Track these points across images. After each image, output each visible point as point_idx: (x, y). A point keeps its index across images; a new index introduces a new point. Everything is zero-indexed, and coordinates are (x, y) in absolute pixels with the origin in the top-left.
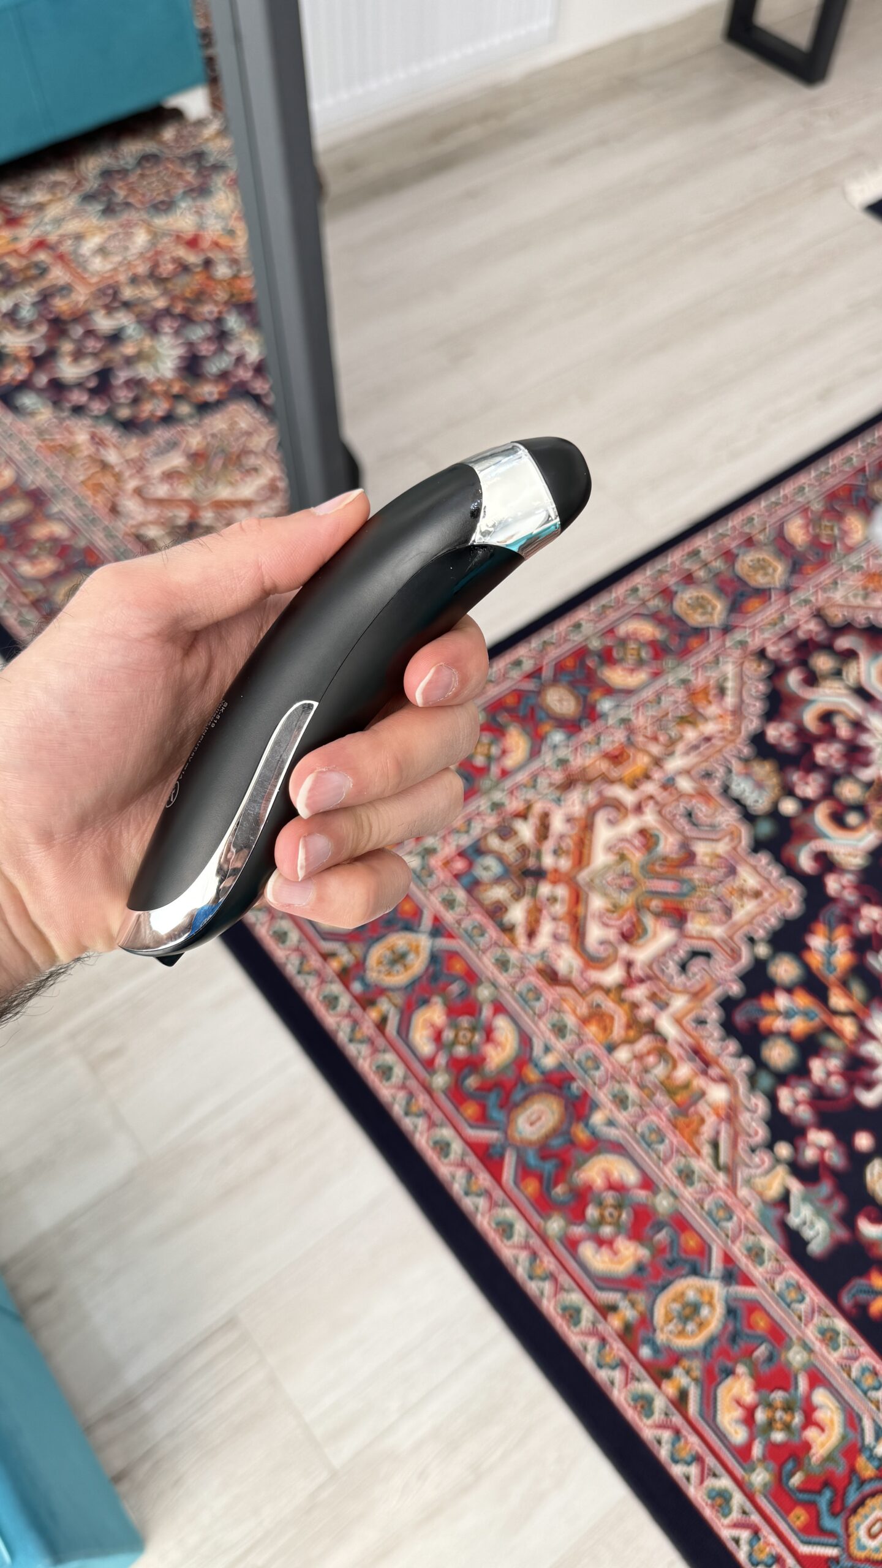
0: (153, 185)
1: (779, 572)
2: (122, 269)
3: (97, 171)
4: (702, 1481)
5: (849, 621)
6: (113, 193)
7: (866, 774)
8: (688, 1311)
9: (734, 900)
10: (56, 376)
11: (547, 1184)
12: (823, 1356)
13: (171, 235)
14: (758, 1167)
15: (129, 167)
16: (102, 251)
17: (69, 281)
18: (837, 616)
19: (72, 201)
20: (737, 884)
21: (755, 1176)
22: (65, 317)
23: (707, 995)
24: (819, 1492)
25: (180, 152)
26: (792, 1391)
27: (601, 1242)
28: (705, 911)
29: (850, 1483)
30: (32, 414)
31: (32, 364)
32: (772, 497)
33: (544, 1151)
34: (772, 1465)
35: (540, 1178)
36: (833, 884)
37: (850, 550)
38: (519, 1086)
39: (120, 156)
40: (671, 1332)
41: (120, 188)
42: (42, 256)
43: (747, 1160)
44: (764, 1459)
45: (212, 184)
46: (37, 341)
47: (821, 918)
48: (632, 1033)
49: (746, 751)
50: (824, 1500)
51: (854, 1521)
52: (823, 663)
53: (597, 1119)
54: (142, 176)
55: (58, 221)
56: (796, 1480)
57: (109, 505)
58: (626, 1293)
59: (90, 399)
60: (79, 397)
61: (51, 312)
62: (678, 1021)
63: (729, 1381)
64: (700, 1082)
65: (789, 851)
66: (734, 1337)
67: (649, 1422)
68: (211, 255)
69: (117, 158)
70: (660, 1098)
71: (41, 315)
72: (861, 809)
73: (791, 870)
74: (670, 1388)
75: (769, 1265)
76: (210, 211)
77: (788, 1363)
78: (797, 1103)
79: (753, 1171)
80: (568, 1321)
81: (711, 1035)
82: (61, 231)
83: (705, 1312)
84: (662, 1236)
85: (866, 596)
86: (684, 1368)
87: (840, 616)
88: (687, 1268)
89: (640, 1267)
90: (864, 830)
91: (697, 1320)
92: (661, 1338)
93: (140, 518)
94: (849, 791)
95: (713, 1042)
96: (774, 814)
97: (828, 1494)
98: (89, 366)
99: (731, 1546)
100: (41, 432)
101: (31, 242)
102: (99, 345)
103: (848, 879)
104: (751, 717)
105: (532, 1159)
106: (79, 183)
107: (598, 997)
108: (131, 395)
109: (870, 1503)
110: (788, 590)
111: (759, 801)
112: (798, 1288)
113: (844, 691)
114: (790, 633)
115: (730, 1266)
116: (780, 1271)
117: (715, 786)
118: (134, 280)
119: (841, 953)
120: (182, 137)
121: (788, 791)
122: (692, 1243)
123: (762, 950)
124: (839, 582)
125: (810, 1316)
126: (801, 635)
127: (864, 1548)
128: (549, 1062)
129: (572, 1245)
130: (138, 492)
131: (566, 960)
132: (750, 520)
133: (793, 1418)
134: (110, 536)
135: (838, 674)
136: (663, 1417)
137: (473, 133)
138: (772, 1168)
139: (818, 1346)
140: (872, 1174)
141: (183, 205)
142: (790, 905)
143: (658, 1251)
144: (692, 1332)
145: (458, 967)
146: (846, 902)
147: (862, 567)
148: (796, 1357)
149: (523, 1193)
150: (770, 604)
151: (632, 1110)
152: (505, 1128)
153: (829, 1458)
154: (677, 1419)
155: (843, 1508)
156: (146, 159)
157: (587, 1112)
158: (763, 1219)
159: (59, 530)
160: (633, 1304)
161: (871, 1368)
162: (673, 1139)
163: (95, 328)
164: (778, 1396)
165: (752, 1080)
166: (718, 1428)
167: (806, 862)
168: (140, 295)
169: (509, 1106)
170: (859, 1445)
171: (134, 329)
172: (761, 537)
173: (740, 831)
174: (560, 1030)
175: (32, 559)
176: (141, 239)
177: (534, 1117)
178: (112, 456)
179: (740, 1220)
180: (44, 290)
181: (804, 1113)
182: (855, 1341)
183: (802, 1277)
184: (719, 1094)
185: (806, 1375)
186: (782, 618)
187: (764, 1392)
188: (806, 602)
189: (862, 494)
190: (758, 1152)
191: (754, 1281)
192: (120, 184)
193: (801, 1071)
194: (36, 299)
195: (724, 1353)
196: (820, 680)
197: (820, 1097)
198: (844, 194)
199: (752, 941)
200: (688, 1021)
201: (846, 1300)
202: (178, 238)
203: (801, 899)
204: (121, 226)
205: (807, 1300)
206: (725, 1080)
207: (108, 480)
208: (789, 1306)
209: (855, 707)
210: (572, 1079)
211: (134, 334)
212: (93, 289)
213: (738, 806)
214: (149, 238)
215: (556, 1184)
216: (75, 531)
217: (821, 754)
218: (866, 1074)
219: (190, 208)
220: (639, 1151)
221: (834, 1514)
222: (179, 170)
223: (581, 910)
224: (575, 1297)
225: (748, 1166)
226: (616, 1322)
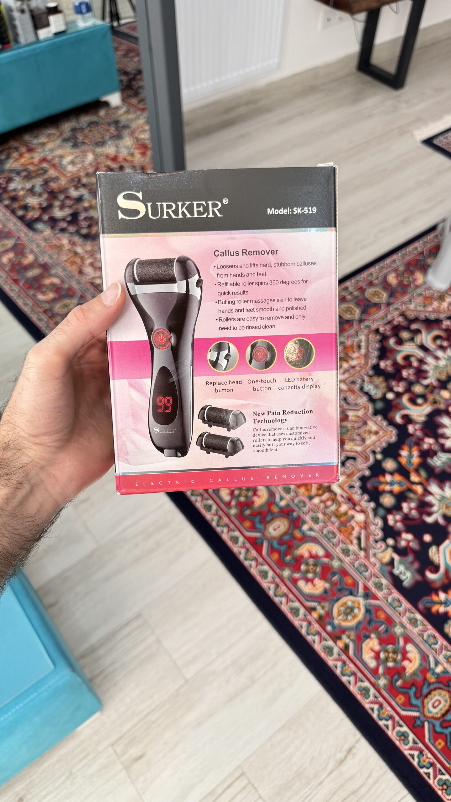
0: (96, 134)
1: (385, 296)
2: (82, 170)
3: (69, 129)
4: (356, 683)
5: (417, 317)
6: (77, 138)
7: (426, 382)
8: (348, 611)
9: (366, 436)
10: (52, 216)
11: (282, 555)
12: (411, 630)
13: (104, 156)
14: (379, 549)
15: (84, 127)
16: (72, 163)
17: (58, 175)
18: (411, 315)
19: (58, 142)
20: (368, 428)
21: (378, 553)
22: (55, 191)
23: (354, 475)
24: (410, 688)
25: (108, 121)
26: (397, 645)
27: (307, 580)
28: (353, 440)
29: (424, 684)
30: (42, 232)
31: (41, 211)
32: (381, 264)
33: (281, 540)
34: (388, 677)
35: (279, 552)
36: (411, 429)
37: (417, 287)
38: (270, 514)
39: (80, 122)
40: (341, 620)
41: (80, 136)
42: (45, 165)
43: (374, 545)
44: (384, 674)
45: (123, 134)
46: (43, 201)
47: (406, 443)
48: (320, 492)
49: (371, 372)
50: (412, 692)
51: (426, 701)
52: (405, 335)
53: (305, 528)
54: (90, 131)
55: (52, 150)
56: (399, 683)
57: (78, 270)
58: (319, 603)
59: (68, 225)
60: (64, 225)
61: (49, 189)
62: (340, 486)
63: (368, 641)
64: (351, 512)
65: (391, 414)
66: (370, 622)
67: (331, 658)
68: (122, 164)
69: (79, 123)
70: (333, 519)
71: (45, 190)
72: (424, 397)
73: (392, 422)
74: (340, 644)
75: (385, 591)
76: (122, 145)
77: (395, 633)
78: (396, 522)
79: (376, 551)
80: (294, 615)
81: (357, 492)
82: (53, 154)
83: (356, 611)
84: (336, 578)
85: (425, 306)
86: (347, 635)
87: (413, 315)
88: (347, 593)
89: (326, 591)
90: (425, 406)
91: (353, 615)
92: (336, 622)
93: (93, 275)
94: (418, 389)
95: (357, 495)
96: (384, 399)
97: (414, 689)
98: (67, 212)
99: (370, 711)
100: (45, 240)
101: (39, 159)
102: (72, 203)
103: (418, 426)
104: (373, 358)
105: (275, 545)
106: (61, 134)
108: (87, 224)
109: (433, 693)
110: (388, 304)
111: (377, 393)
112: (399, 601)
113: (415, 347)
114: (390, 322)
115: (367, 591)
116: (390, 593)
117: (357, 387)
118: (88, 175)
119: (415, 457)
120: (109, 114)
121: (390, 389)
122: (350, 581)
123: (379, 457)
124: (412, 300)
125: (404, 613)
126: (395, 323)
127: (431, 712)
128: (283, 503)
129: (295, 581)
130: (92, 264)
132: (371, 274)
133: (397, 656)
134: (79, 283)
135: (412, 339)
136: (337, 656)
137: (243, 110)
138: (386, 549)
139: (408, 626)
140: (432, 552)
141: (110, 143)
142: (392, 438)
143: (334, 584)
144: (351, 620)
146: (417, 436)
147: (423, 294)
148: (398, 630)
149: (271, 559)
150: (381, 310)
151: (321, 524)
152: (263, 531)
153: (414, 673)
154: (344, 657)
155: (421, 695)
156: (91, 124)
157: (300, 525)
158: (381, 570)
159: (56, 281)
160: (323, 608)
161: (433, 635)
162: (339, 536)
163: (70, 195)
164: (390, 647)
165: (375, 511)
166: (363, 661)
167: (398, 419)
168: (91, 181)
169: (265, 522)
170: (428, 668)
171: (88, 196)
172: (376, 282)
173: (369, 406)
174: (287, 490)
175: (44, 293)
176: (90, 157)
177: (276, 527)
178: (79, 250)
179: (371, 571)
180: (46, 179)
181: (399, 525)
182: (425, 624)
183: (400, 596)
184: (360, 517)
185: (402, 638)
186: (386, 316)
187: (384, 645)
188: (397, 309)
189: (422, 263)
190: (379, 543)
191: (379, 598)
192: (80, 134)
193: (397, 508)
194: (42, 183)
195: (365, 629)
196: (404, 342)
197: (406, 519)
198: (413, 136)
199: (374, 452)
200: (346, 487)
201: (421, 606)
202: (107, 157)
203: (396, 435)
204: (81, 152)
205: (403, 606)
206: (362, 511)
207: (78, 260)
208: (394, 608)
209: (420, 354)
210: (293, 511)
211: (88, 197)
212: (69, 179)
213: (367, 396)
214: (94, 157)
215: (286, 556)
216: (63, 281)
217: (405, 373)
218: (428, 509)
219: (112, 144)
220: (324, 542)
221: (417, 698)
222: (107, 128)
224: (297, 604)
225: (374, 548)
226: (315, 615)
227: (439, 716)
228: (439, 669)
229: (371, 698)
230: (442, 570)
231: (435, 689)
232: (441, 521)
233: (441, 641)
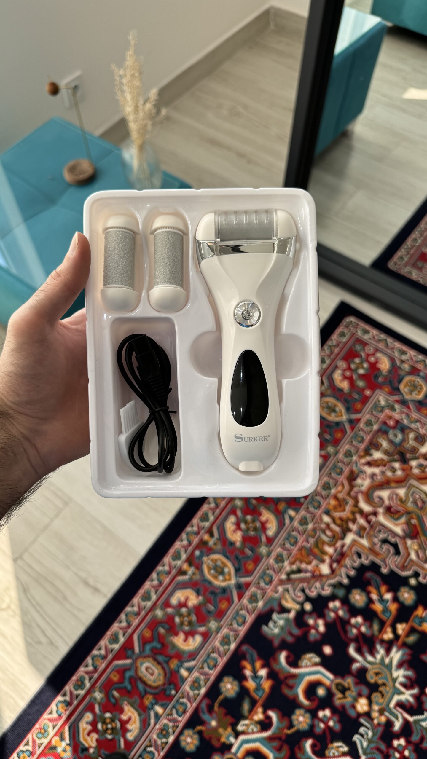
4: (153, 587)
8: (219, 569)
12: (216, 638)
14: (295, 595)
21: (290, 594)
23: (375, 556)
24: (159, 642)
26: (198, 624)
27: (238, 524)
28: (421, 548)
29: (166, 656)
34: (165, 618)
40: (208, 564)
43: (298, 588)
44: (167, 614)
48: (338, 522)
50: (156, 644)
51: (151, 660)
53: (291, 512)
56: (162, 630)
58: (219, 540)
62: (354, 542)
63: (195, 594)
64: (327, 559)
66: (213, 593)
67: (170, 560)
70: (312, 541)
74: (185, 567)
75: (250, 606)
77: (209, 622)
78: (335, 611)
79: (292, 592)
80: (201, 517)
81: (355, 562)
83: (221, 578)
84: (248, 552)
86: (195, 571)
88: (237, 566)
89: (232, 544)
91: (216, 575)
92: (205, 559)
95: (351, 562)
97: (159, 646)
99: (131, 603)
107: (351, 502)
109: (159, 667)
112: (244, 623)
115: (245, 587)
116: (249, 613)
122: (250, 566)
123: (413, 582)
125: (232, 630)
127: (141, 665)
129: (233, 512)
131: (364, 483)
133: (187, 626)
136: (174, 565)
138: (298, 603)
139: (220, 635)
140: (311, 657)
143: (242, 551)
144: (211, 574)
145: (339, 435)
148: (213, 625)
151: (301, 528)
153: (174, 646)
154: (174, 572)
155: (155, 654)
157: (293, 507)
158: (271, 599)
160: (215, 544)
161: (217, 664)
162: (295, 550)
164: (194, 618)
165: (339, 585)
166: (175, 592)
170: (183, 660)
174: (327, 487)
179: (267, 589)
181: (331, 615)
182: (227, 654)
183: (249, 623)
184: (325, 569)
185: (206, 631)
187: (194, 611)
190: (302, 594)
191: (241, 600)
193: (354, 611)
195: (206, 590)
197: (343, 622)
199: (416, 575)
200: (356, 548)
201: (245, 648)
205: (240, 628)
206: (333, 571)
208: (235, 618)
218: (365, 649)
220: (283, 534)
221: (152, 650)
223: (393, 485)
224: (212, 518)
225: (294, 591)
226: (206, 537)
227: (140, 674)
228: (184, 673)
229: (143, 604)
230: (294, 671)
231: (163, 668)
232: (355, 666)
233: (214, 674)
